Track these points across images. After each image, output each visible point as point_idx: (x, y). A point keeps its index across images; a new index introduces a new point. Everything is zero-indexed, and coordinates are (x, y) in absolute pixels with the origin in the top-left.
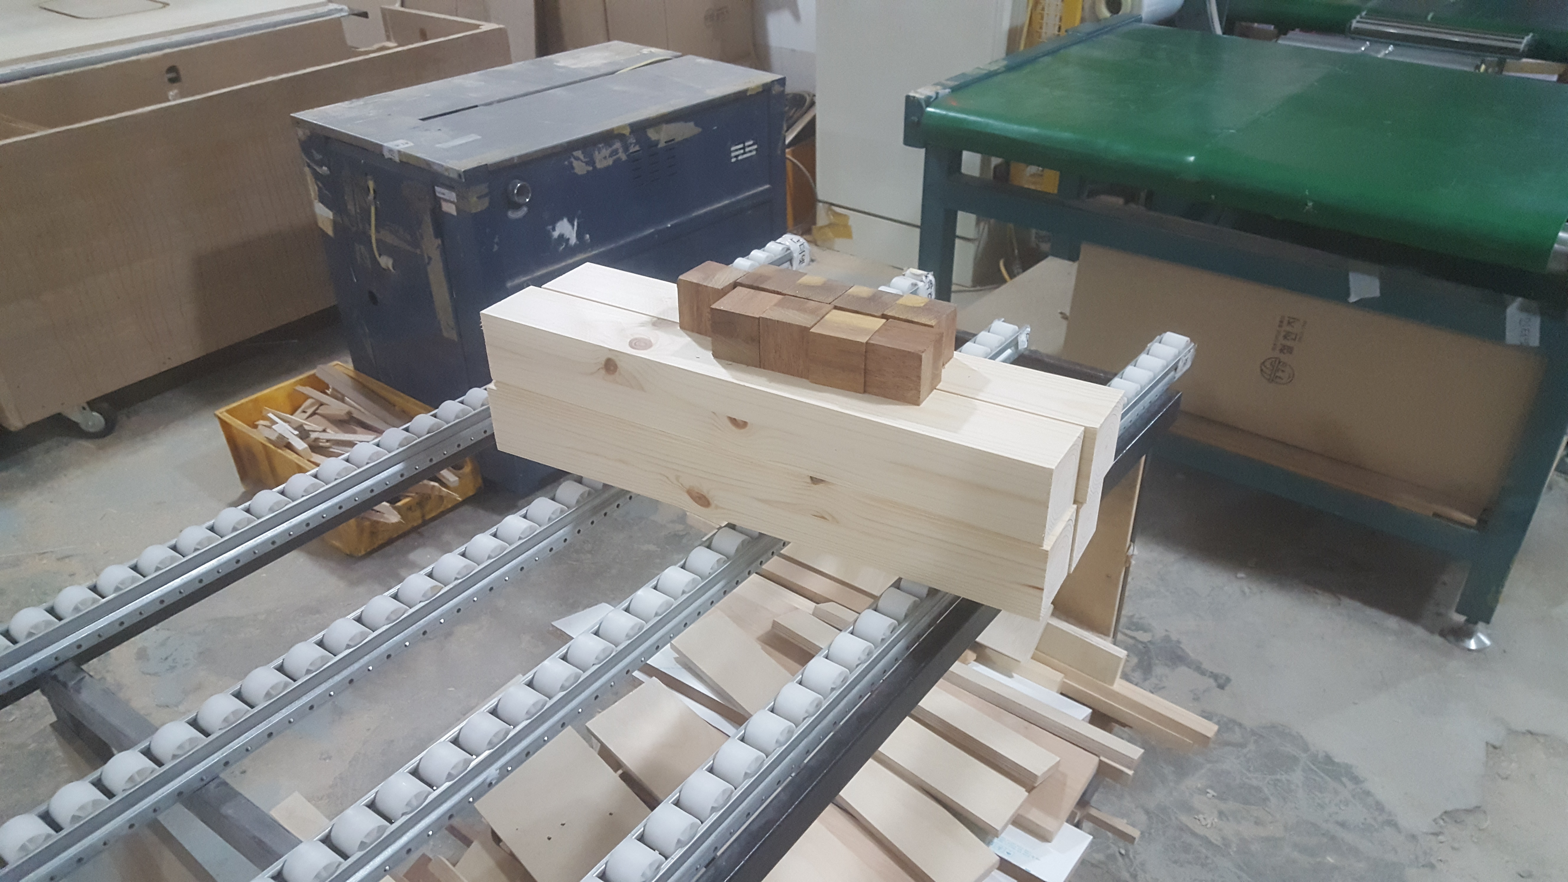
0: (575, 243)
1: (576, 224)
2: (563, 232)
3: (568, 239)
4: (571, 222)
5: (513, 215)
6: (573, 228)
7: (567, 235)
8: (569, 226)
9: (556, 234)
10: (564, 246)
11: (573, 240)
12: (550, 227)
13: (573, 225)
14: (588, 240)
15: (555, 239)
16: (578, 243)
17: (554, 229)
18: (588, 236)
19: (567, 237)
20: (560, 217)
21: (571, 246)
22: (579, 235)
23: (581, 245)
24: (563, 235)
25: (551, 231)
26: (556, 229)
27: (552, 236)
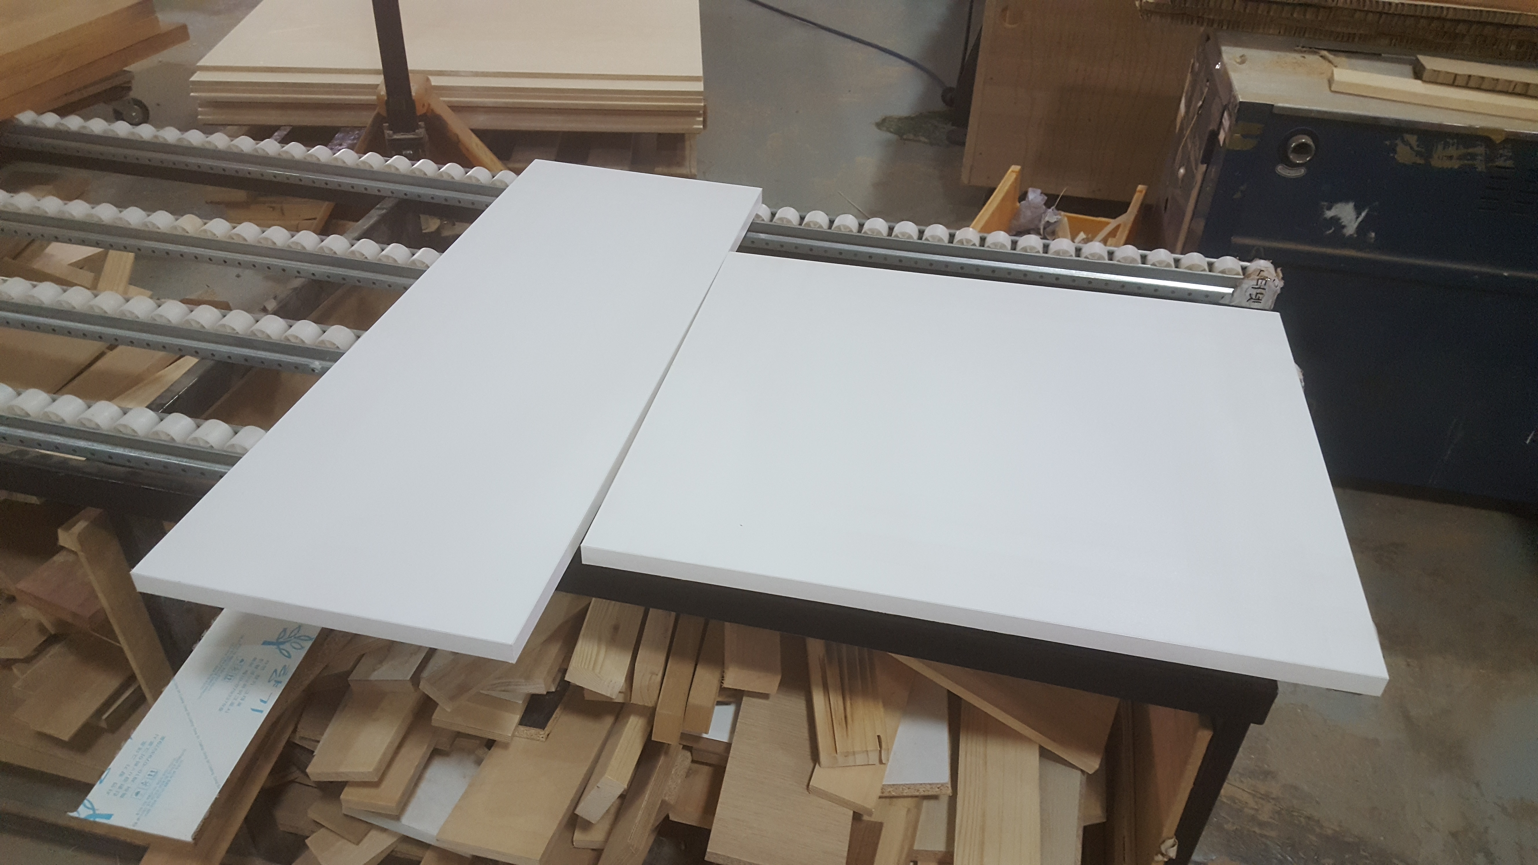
1: (1363, 214)
2: (1340, 215)
3: (1344, 227)
4: (1358, 210)
5: (1281, 170)
6: (1357, 218)
7: (1345, 221)
8: (1353, 215)
9: (1329, 214)
10: (1331, 231)
11: (1350, 230)
12: (1325, 204)
13: (1358, 214)
14: (1370, 239)
15: (1325, 218)
16: (1355, 236)
17: (1329, 208)
18: (1373, 235)
19: (1343, 224)
20: (1345, 199)
21: (1344, 235)
22: (1362, 229)
23: (1359, 240)
24: (1339, 219)
25: (1325, 208)
26: (1333, 209)
27: (1322, 214)
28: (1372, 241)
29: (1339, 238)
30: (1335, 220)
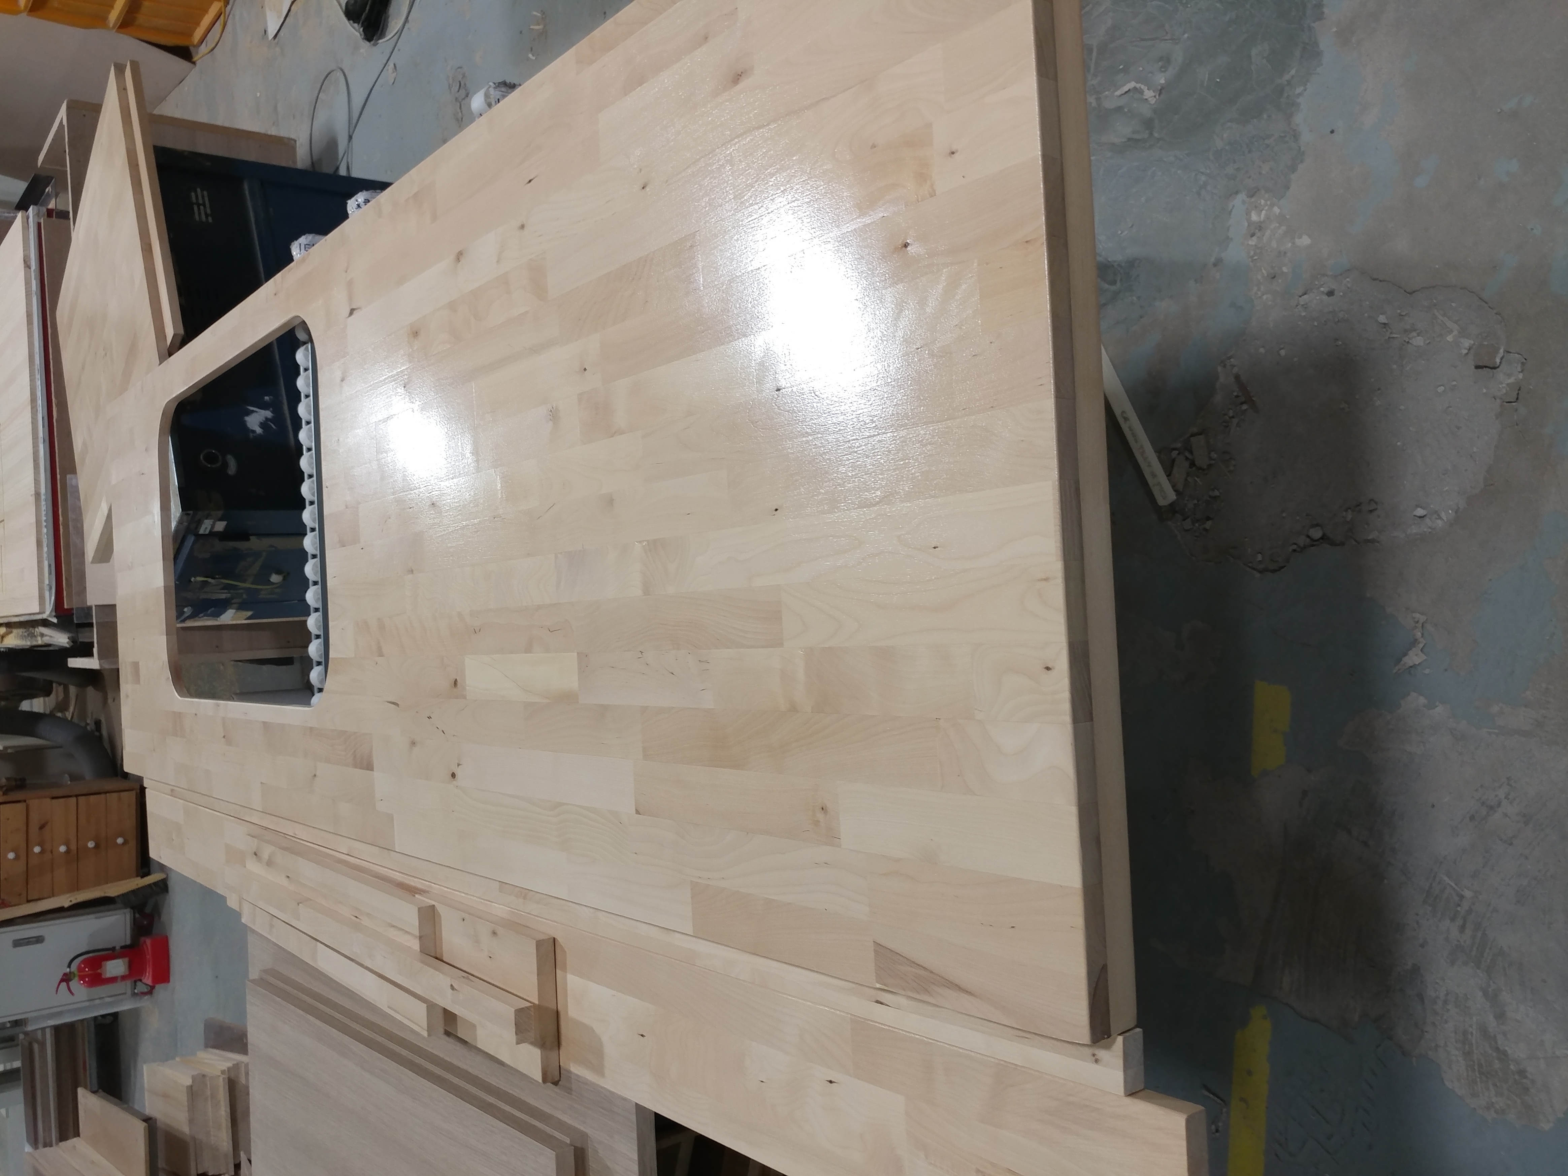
1: (252, 408)
2: (258, 423)
3: (266, 418)
4: (249, 413)
5: (233, 469)
6: (256, 412)
8: (254, 415)
9: (259, 430)
10: (272, 425)
11: (268, 414)
12: (251, 435)
13: (253, 411)
14: (270, 399)
15: (263, 432)
16: (271, 409)
17: (254, 432)
18: (267, 398)
19: (264, 419)
20: (244, 423)
21: (273, 417)
22: (264, 406)
23: (275, 406)
24: (261, 423)
25: (254, 435)
26: (254, 429)
27: (260, 435)
28: (272, 397)
29: (278, 418)
30: (263, 425)
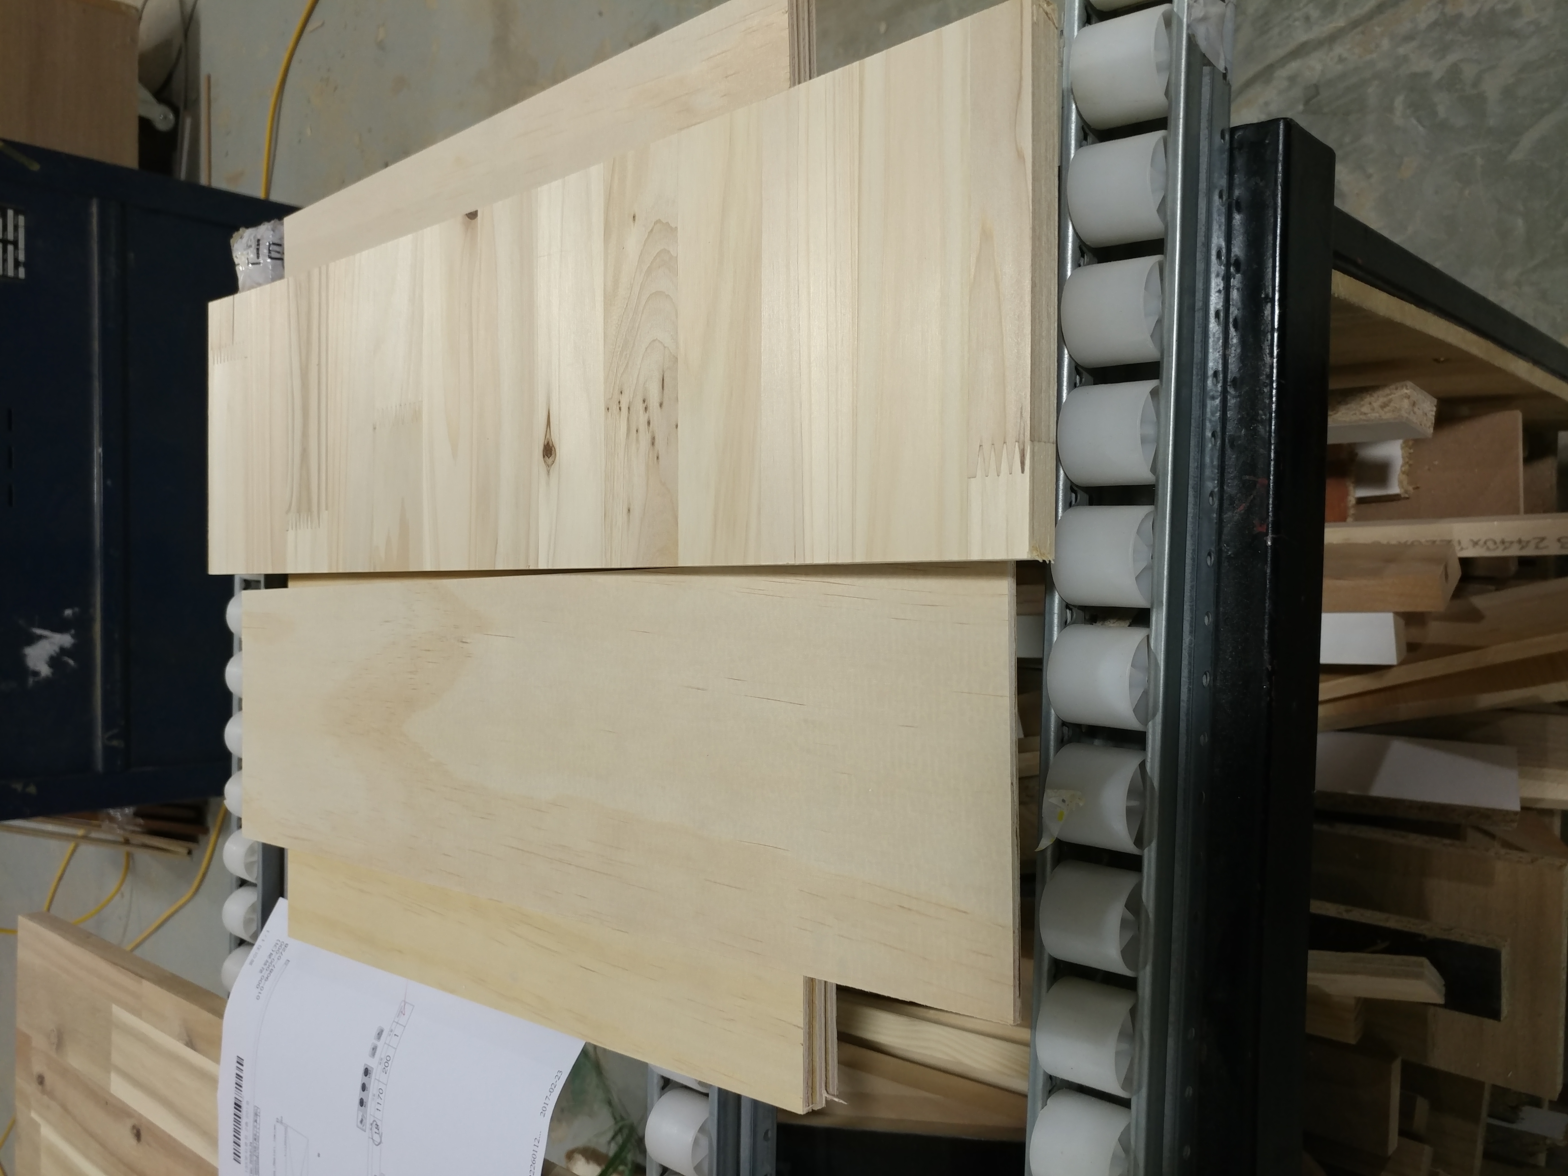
0: (73, 636)
1: (39, 631)
2: (46, 658)
3: (62, 649)
4: (33, 639)
6: (45, 637)
7: (53, 651)
8: (41, 643)
9: (45, 670)
10: (71, 662)
11: (65, 640)
12: (31, 680)
13: (40, 636)
14: (74, 613)
15: (53, 674)
16: (73, 632)
17: (36, 674)
18: (68, 612)
19: (57, 650)
20: (18, 659)
21: (74, 645)
22: (60, 627)
23: (77, 626)
24: (51, 658)
25: (36, 679)
26: (37, 669)
27: (47, 680)
28: (77, 609)
29: (82, 647)
30: (54, 661)
